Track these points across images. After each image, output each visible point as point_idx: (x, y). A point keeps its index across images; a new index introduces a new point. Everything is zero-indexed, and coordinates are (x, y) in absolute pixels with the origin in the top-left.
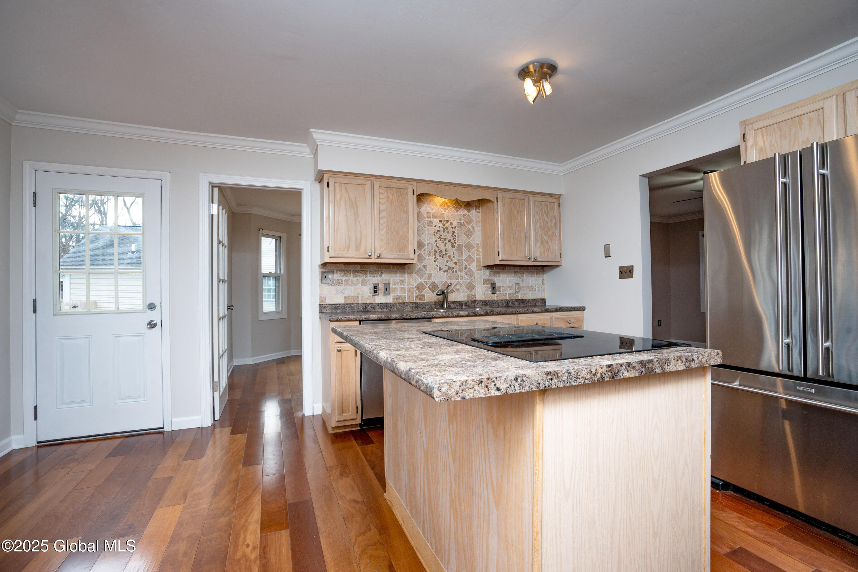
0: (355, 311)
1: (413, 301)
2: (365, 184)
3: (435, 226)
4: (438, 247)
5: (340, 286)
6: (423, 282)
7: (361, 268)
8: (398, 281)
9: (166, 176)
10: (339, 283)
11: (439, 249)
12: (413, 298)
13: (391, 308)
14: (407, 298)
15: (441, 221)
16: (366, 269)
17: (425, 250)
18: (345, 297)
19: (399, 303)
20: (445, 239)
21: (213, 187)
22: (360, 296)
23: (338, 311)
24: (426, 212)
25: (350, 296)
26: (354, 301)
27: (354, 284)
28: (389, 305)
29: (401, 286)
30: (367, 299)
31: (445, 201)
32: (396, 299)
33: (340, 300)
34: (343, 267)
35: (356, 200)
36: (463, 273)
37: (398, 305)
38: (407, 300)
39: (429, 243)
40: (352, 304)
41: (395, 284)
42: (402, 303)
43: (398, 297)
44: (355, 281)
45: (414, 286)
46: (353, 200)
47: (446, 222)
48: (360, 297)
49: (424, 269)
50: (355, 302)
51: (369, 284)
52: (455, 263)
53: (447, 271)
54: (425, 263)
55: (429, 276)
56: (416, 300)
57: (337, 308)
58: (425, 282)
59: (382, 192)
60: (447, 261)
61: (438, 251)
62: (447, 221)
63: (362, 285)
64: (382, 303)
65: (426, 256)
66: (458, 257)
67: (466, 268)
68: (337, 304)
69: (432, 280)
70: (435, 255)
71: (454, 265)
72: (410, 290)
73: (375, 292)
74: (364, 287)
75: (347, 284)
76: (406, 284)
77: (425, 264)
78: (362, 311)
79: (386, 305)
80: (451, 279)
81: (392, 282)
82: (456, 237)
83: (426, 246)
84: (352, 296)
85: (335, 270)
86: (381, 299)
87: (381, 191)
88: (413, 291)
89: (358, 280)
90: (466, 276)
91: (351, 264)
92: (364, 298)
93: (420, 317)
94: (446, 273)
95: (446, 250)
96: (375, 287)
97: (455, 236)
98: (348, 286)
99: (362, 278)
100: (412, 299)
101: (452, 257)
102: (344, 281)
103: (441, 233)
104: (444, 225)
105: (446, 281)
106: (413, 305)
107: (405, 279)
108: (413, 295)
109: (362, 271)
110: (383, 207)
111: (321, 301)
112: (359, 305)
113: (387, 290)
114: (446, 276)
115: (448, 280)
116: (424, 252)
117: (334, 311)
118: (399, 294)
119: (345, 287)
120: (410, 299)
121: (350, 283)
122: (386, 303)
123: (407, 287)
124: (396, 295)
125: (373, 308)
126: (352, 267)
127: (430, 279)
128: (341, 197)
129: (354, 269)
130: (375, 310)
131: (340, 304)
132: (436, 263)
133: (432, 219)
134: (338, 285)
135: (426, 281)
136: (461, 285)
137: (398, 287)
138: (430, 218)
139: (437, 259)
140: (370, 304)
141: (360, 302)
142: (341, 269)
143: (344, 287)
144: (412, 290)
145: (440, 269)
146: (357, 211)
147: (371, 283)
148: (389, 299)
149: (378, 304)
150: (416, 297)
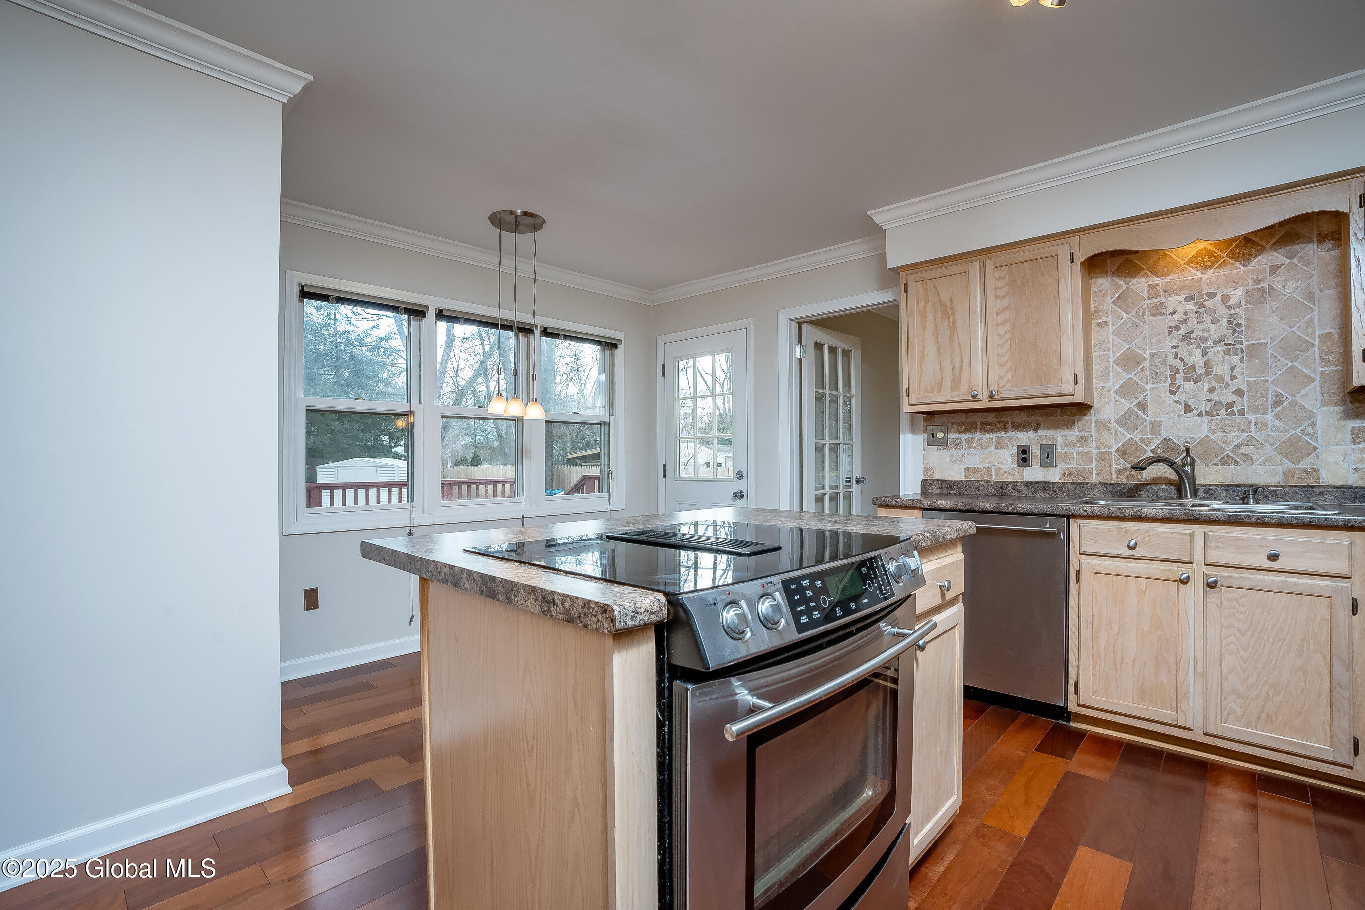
0: (982, 493)
1: (1111, 480)
2: (967, 269)
3: (1174, 313)
4: (1182, 360)
5: (957, 451)
6: (1137, 440)
7: (996, 417)
8: (1074, 439)
9: (749, 322)
10: (956, 445)
11: (1185, 364)
12: (1111, 474)
13: (1055, 492)
14: (1094, 473)
15: (1189, 299)
16: (1005, 420)
17: (1143, 370)
18: (967, 469)
19: (1073, 483)
20: (1204, 339)
21: (800, 324)
22: (993, 467)
23: (951, 492)
24: (1146, 285)
25: (975, 468)
26: (983, 475)
27: (981, 446)
28: (1051, 485)
29: (1080, 450)
30: (1008, 473)
31: (1205, 249)
32: (1070, 475)
33: (957, 474)
34: (963, 418)
35: (951, 303)
36: (1269, 416)
37: (1070, 486)
38: (1094, 478)
39: (1156, 354)
40: (978, 481)
41: (1066, 445)
42: (1081, 483)
43: (1073, 470)
44: (984, 442)
45: (1113, 450)
46: (947, 303)
47: (1206, 297)
48: (993, 470)
49: (1140, 413)
50: (985, 479)
51: (1012, 446)
52: (1240, 393)
53: (1209, 413)
54: (1143, 399)
55: (1155, 427)
56: (1117, 477)
57: (951, 486)
58: (1142, 440)
59: (1000, 277)
60: (1211, 390)
61: (1182, 368)
62: (1211, 296)
63: (997, 448)
64: (1037, 483)
65: (1146, 384)
66: (1249, 375)
67: (1277, 403)
68: (951, 481)
69: (1164, 435)
70: (1173, 378)
71: (1233, 398)
72: (1102, 457)
73: (1024, 460)
74: (1002, 451)
75: (970, 447)
76: (1093, 446)
77: (1143, 402)
78: (995, 495)
79: (1044, 486)
80: (1222, 431)
81: (1059, 441)
82: (1243, 328)
83: (1147, 362)
84: (979, 468)
85: (949, 423)
86: (1035, 473)
87: (998, 273)
88: (1111, 459)
89: (990, 440)
90: (1277, 423)
91: (978, 412)
92: (1001, 471)
93: (1037, 511)
94: (1206, 418)
95: (1206, 364)
96: (1024, 452)
97: (1239, 325)
98: (971, 451)
99: (998, 435)
100: (1108, 476)
101: (1227, 379)
102: (964, 442)
103: (1193, 323)
104: (1202, 306)
105: (1207, 436)
106: (1107, 488)
107: (1091, 436)
108: (1111, 467)
109: (998, 422)
110: (1002, 304)
111: (926, 475)
112: (990, 484)
113: (1049, 456)
114: (1206, 425)
115: (1214, 433)
116: (1140, 375)
117: (944, 492)
118: (1075, 466)
119: (967, 452)
120: (1102, 477)
121: (976, 445)
122: (1046, 482)
123: (1095, 452)
124: (1071, 466)
125: (1017, 490)
126: (978, 418)
127: (1158, 434)
128: (926, 302)
129: (983, 420)
130: (1019, 495)
131: (955, 481)
132: (1176, 398)
133: (1163, 299)
134: (955, 449)
135: (1145, 437)
136: (1257, 445)
137: (1074, 451)
138: (1157, 296)
139: (1178, 388)
140: (1011, 482)
141: (994, 478)
142: (958, 421)
143: (963, 451)
144: (1107, 457)
145: (1188, 409)
146: (954, 322)
147: (1016, 443)
148: (1054, 475)
149: (1027, 484)
150: (1119, 472)
